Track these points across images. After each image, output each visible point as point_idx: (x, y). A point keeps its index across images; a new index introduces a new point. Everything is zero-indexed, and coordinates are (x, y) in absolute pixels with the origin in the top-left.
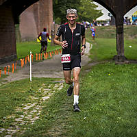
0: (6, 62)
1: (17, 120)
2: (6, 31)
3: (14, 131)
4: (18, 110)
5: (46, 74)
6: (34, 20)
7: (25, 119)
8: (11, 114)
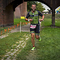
0: (10, 26)
1: (17, 46)
2: (10, 14)
3: (17, 50)
4: (17, 43)
5: (25, 30)
6: (19, 10)
7: (20, 46)
8: (15, 44)
